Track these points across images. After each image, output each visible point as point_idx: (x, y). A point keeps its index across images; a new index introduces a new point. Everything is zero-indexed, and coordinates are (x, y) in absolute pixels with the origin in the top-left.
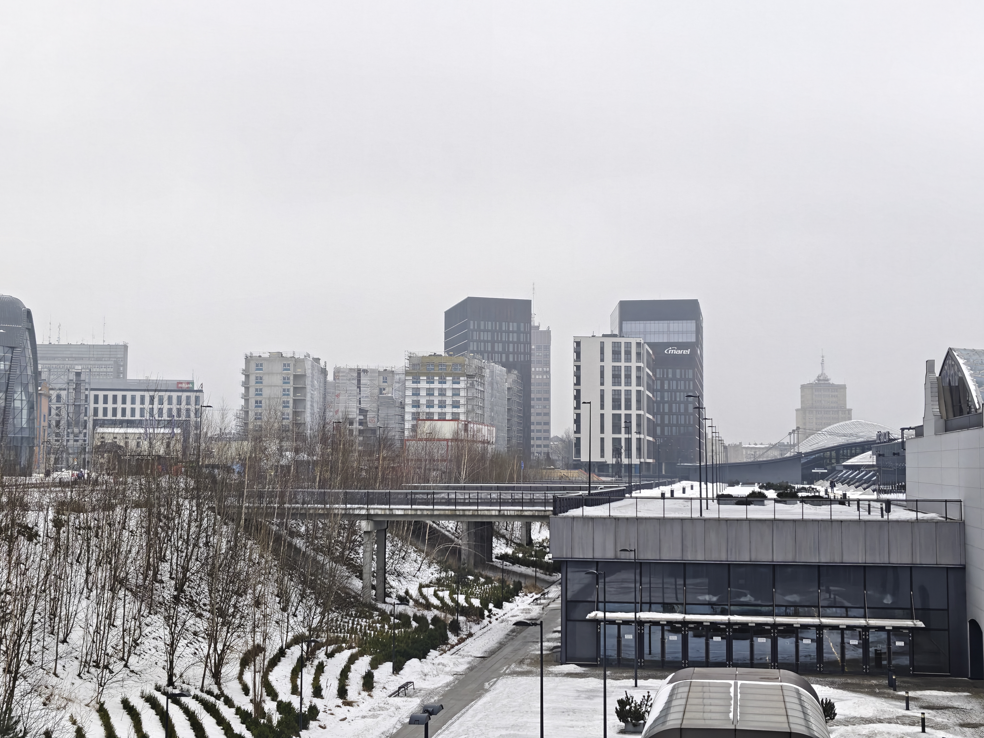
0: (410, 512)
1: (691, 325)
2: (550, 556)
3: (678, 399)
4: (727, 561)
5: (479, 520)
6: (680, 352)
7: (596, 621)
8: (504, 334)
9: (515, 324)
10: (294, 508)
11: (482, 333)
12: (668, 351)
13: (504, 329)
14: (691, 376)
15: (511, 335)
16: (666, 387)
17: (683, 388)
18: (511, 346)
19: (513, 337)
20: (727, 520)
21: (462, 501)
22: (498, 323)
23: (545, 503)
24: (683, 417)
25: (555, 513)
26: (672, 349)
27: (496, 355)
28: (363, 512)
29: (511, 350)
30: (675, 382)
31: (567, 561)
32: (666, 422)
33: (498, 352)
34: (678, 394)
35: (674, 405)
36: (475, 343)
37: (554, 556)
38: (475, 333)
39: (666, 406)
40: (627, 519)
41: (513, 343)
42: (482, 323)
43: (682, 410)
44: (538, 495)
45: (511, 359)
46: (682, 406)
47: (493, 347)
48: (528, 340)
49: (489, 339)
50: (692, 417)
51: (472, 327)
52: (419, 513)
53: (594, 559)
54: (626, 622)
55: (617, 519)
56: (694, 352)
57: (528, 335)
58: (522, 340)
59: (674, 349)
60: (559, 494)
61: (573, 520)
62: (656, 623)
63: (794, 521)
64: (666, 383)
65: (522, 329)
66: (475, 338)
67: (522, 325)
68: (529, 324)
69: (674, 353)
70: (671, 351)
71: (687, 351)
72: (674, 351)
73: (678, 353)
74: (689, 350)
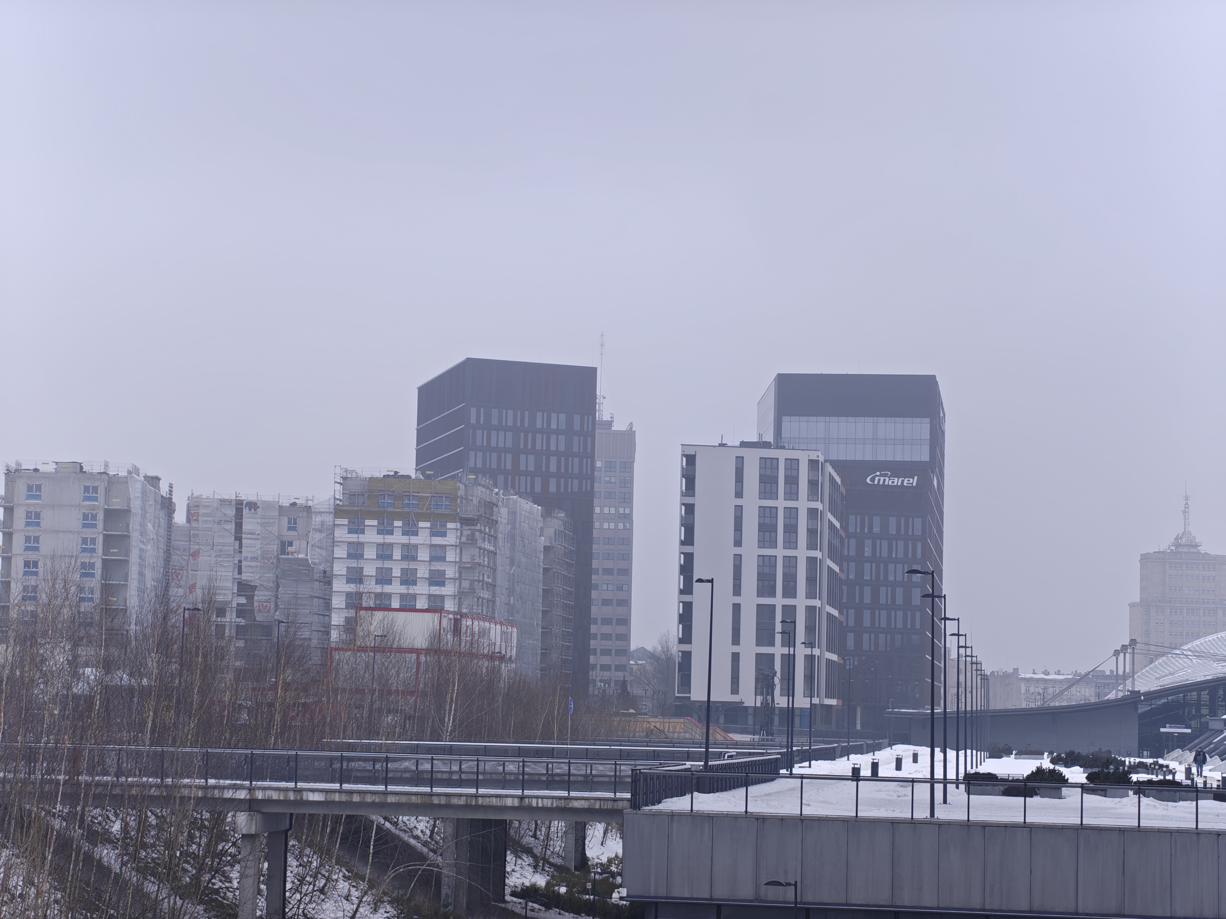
0: (337, 797)
1: (921, 428)
2: (624, 892)
3: (891, 578)
5: (480, 816)
6: (897, 481)
8: (539, 436)
9: (563, 417)
10: (98, 784)
11: (494, 434)
12: (873, 480)
13: (539, 425)
14: (918, 532)
15: (553, 438)
16: (868, 552)
17: (901, 554)
18: (553, 460)
19: (558, 443)
20: (984, 826)
21: (445, 776)
22: (527, 413)
23: (615, 784)
24: (900, 614)
25: (635, 804)
26: (881, 475)
27: (523, 478)
28: (242, 795)
29: (553, 468)
30: (885, 543)
31: (657, 903)
32: (867, 623)
33: (526, 473)
34: (891, 567)
35: (883, 590)
36: (480, 454)
37: (633, 893)
38: (479, 432)
39: (867, 590)
40: (782, 820)
41: (557, 454)
42: (495, 412)
43: (899, 601)
44: (602, 768)
45: (553, 488)
46: (899, 591)
47: (516, 462)
48: (589, 450)
49: (509, 444)
50: (918, 614)
51: (473, 421)
52: (356, 798)
53: (711, 899)
55: (762, 820)
56: (925, 482)
58: (576, 449)
59: (886, 475)
60: (644, 766)
61: (672, 819)
63: (1122, 831)
64: (868, 543)
65: (577, 427)
66: (479, 443)
67: (577, 418)
68: (590, 417)
69: (886, 483)
70: (879, 480)
71: (911, 480)
72: (884, 480)
73: (893, 482)
74: (916, 478)
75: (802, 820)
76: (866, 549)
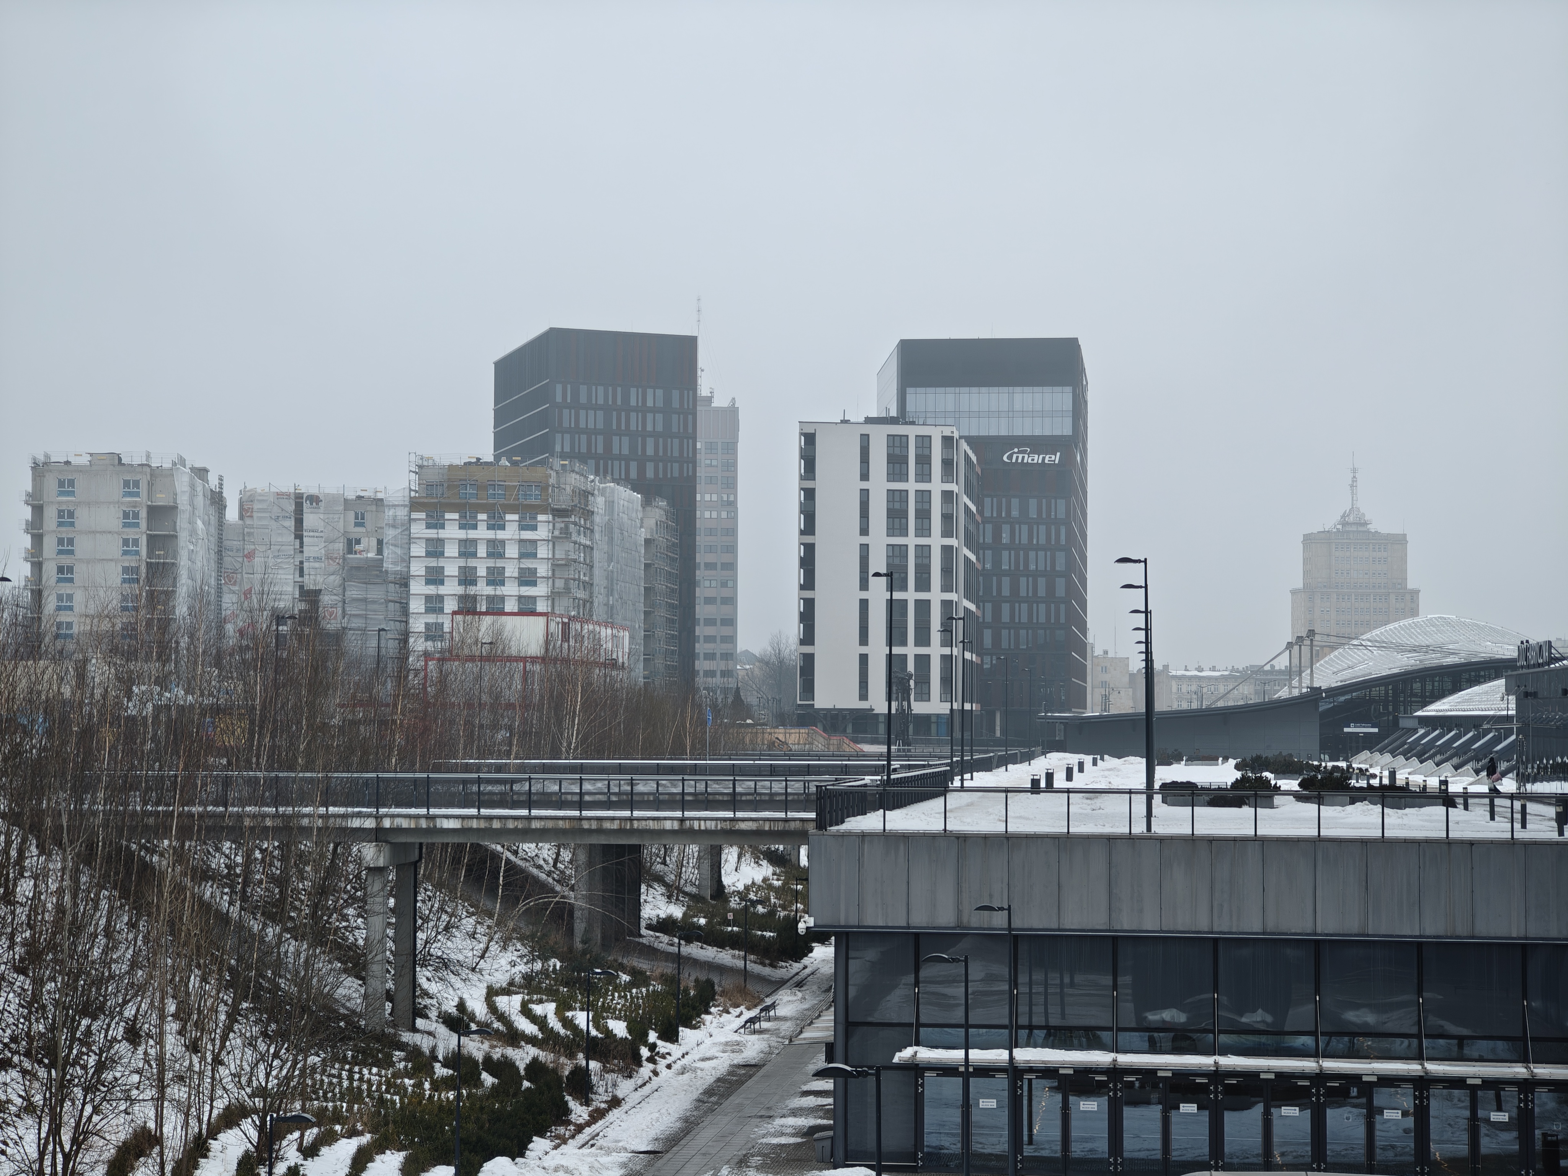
0: (474, 824)
1: (1062, 397)
2: (811, 922)
3: (1032, 567)
4: (1212, 933)
6: (1037, 459)
7: (916, 1069)
8: (633, 415)
9: (660, 393)
11: (582, 413)
12: (1010, 457)
13: (633, 403)
14: (1061, 514)
15: (650, 416)
16: (1005, 538)
18: (650, 442)
19: (655, 423)
20: (1211, 841)
22: (619, 389)
23: (802, 803)
24: (1042, 607)
25: (821, 824)
26: (1019, 452)
27: (616, 463)
28: (370, 824)
29: (650, 451)
30: (1025, 528)
31: (847, 933)
32: (1006, 618)
33: (620, 457)
34: (1032, 554)
35: (1023, 580)
36: (567, 437)
37: (820, 923)
38: (566, 412)
39: (1006, 581)
40: (986, 839)
41: (655, 435)
42: (583, 389)
43: (1042, 592)
45: (650, 474)
46: (1042, 582)
47: (608, 446)
48: (690, 430)
49: (600, 425)
50: (1062, 607)
51: (559, 399)
52: (496, 825)
53: (909, 928)
54: (986, 1071)
55: (963, 839)
58: (675, 429)
59: (1024, 452)
60: (828, 782)
61: (863, 841)
62: (1048, 1072)
63: (1364, 843)
64: (1006, 529)
65: (676, 404)
66: (566, 424)
67: (676, 394)
68: (691, 392)
69: (1025, 461)
70: (1017, 457)
71: (1053, 457)
72: (1023, 458)
73: (1033, 460)
74: (1058, 454)
75: (1008, 838)
76: (1004, 535)
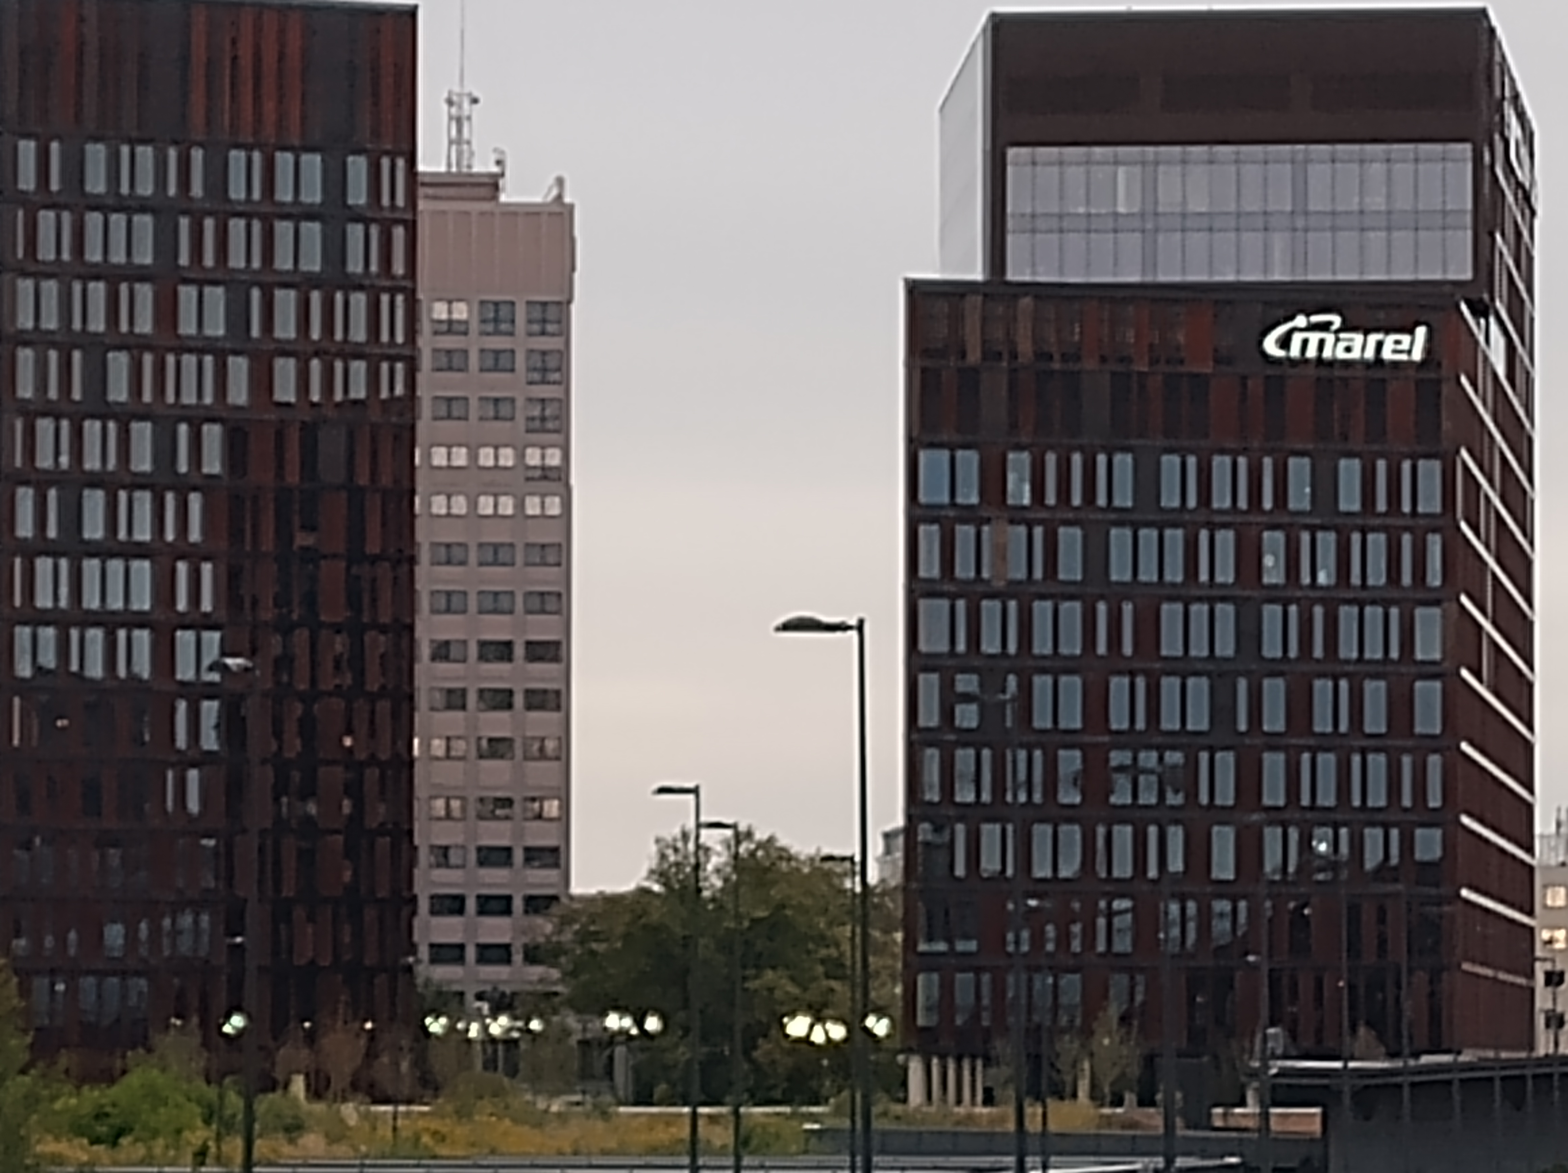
6: (1362, 346)
8: (236, 227)
11: (93, 221)
12: (1285, 342)
13: (236, 191)
14: (1430, 502)
15: (284, 229)
16: (1273, 569)
18: (285, 302)
19: (300, 248)
22: (197, 155)
26: (1312, 327)
27: (189, 361)
29: (285, 327)
30: (1327, 541)
33: (199, 344)
35: (1322, 688)
36: (50, 288)
38: (47, 219)
39: (1274, 691)
41: (298, 280)
42: (95, 153)
43: (1375, 721)
45: (285, 391)
46: (1375, 692)
47: (166, 313)
49: (144, 256)
50: (1434, 761)
51: (27, 182)
56: (1455, 350)
57: (399, 232)
58: (355, 265)
59: (1325, 327)
65: (358, 196)
67: (358, 166)
68: (401, 163)
69: (1327, 354)
70: (1305, 343)
71: (1406, 339)
72: (1322, 343)
73: (1348, 349)
74: (1421, 332)
